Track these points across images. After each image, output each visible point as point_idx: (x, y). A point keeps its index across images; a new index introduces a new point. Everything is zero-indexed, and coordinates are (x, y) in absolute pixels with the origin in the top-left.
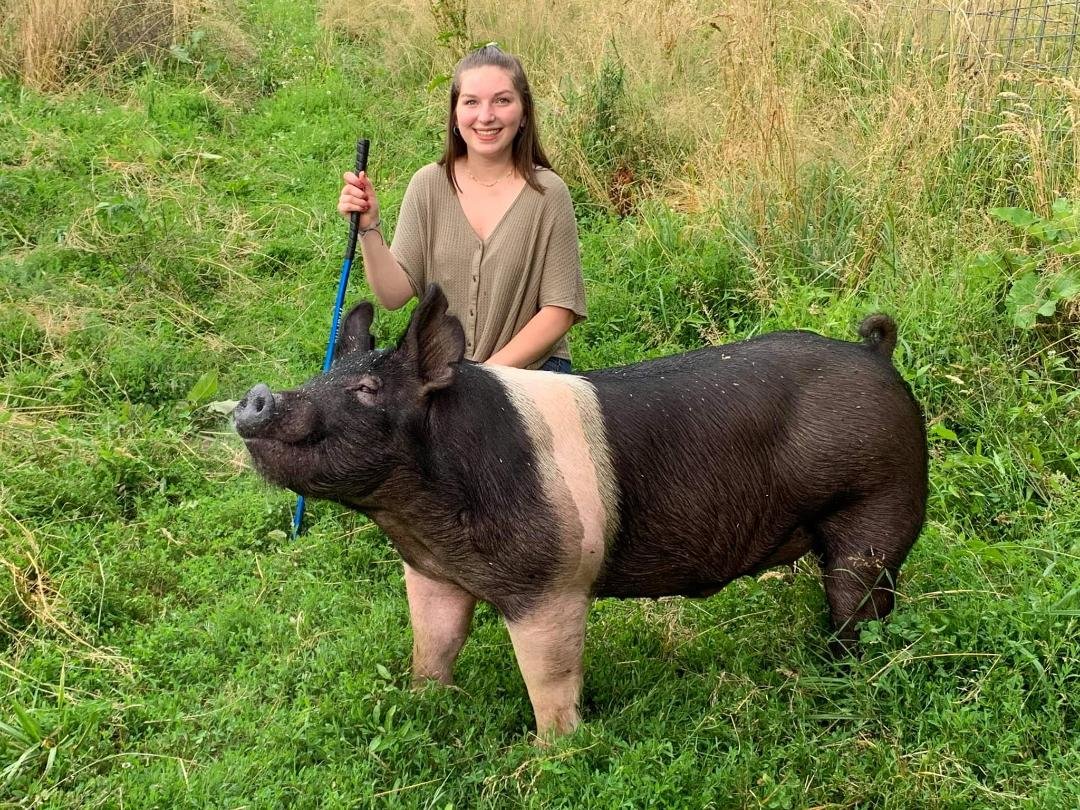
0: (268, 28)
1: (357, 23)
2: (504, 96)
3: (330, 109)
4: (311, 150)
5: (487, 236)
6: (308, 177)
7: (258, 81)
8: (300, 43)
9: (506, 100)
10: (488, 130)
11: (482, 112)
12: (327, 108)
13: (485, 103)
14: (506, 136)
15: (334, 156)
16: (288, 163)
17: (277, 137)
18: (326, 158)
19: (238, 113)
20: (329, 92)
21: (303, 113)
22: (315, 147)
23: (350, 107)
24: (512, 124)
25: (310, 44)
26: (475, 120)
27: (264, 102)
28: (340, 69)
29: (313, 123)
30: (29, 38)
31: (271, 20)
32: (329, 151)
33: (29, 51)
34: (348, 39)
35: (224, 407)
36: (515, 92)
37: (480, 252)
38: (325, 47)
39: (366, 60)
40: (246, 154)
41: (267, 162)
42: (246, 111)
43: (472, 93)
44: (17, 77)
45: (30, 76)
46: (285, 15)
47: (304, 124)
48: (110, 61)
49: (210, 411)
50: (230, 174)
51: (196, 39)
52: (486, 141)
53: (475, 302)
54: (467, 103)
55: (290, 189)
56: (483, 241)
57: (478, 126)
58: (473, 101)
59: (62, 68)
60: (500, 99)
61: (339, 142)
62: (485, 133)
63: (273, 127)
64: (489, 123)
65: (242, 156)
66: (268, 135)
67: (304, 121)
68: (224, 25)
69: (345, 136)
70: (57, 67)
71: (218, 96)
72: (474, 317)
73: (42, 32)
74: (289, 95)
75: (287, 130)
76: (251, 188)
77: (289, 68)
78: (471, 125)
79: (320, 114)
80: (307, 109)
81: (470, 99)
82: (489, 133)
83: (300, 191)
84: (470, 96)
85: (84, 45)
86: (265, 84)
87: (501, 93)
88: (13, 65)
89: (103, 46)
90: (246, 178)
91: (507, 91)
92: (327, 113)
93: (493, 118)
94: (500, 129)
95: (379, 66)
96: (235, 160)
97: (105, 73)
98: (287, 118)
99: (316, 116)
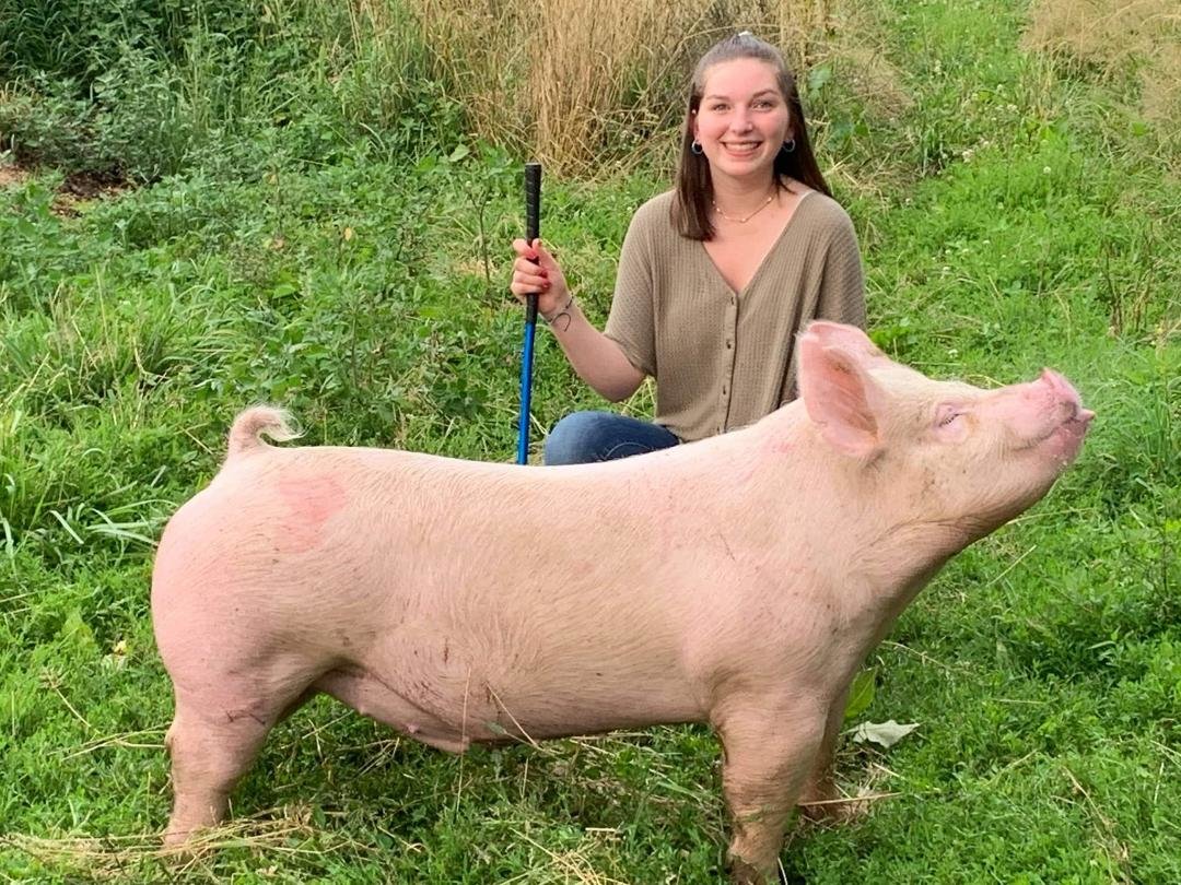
0: (933, 55)
1: (1093, 43)
2: (763, 98)
3: (1049, 199)
4: (1016, 271)
5: (744, 284)
6: (1015, 321)
7: (917, 149)
8: (991, 82)
9: (768, 104)
10: (743, 143)
11: (736, 120)
12: (1044, 196)
13: (740, 107)
14: (768, 151)
15: (1059, 282)
16: (975, 295)
17: (955, 249)
18: (1043, 287)
19: (885, 205)
20: (1047, 169)
21: (1001, 206)
22: (1023, 267)
23: (1084, 195)
24: (775, 135)
25: (1010, 83)
26: (723, 132)
27: (931, 187)
28: (1065, 126)
29: (1018, 223)
30: (543, 88)
31: (938, 42)
32: (1050, 274)
33: (544, 111)
34: (1078, 71)
35: (882, 735)
36: (779, 92)
37: (734, 307)
38: (1038, 88)
39: (1108, 108)
40: (901, 279)
41: (939, 293)
42: (897, 203)
43: (723, 94)
44: (524, 153)
45: (543, 151)
46: (963, 33)
47: (1003, 225)
48: (673, 124)
49: (857, 739)
50: (874, 316)
51: (817, 84)
52: (739, 156)
53: (730, 376)
54: (715, 108)
55: (980, 342)
56: (737, 293)
57: (729, 137)
58: (723, 106)
59: (595, 136)
60: (760, 102)
61: (1066, 258)
62: (738, 147)
63: (948, 232)
64: (746, 133)
65: (893, 284)
66: (938, 244)
67: (1003, 221)
68: (864, 55)
69: (1077, 246)
70: (589, 135)
71: (851, 179)
72: (727, 396)
73: (565, 80)
74: (975, 176)
75: (973, 236)
76: (912, 340)
77: (972, 125)
78: (719, 138)
79: (1030, 208)
80: (1008, 199)
81: (719, 102)
82: (744, 147)
83: (998, 345)
84: (720, 98)
85: (632, 99)
86: (930, 155)
87: (762, 93)
88: (517, 133)
89: (663, 98)
90: (905, 323)
91: (771, 91)
92: (1043, 205)
93: (750, 127)
94: (759, 143)
95: (1134, 117)
96: (882, 291)
97: (666, 145)
98: (972, 215)
99: (1022, 210)
